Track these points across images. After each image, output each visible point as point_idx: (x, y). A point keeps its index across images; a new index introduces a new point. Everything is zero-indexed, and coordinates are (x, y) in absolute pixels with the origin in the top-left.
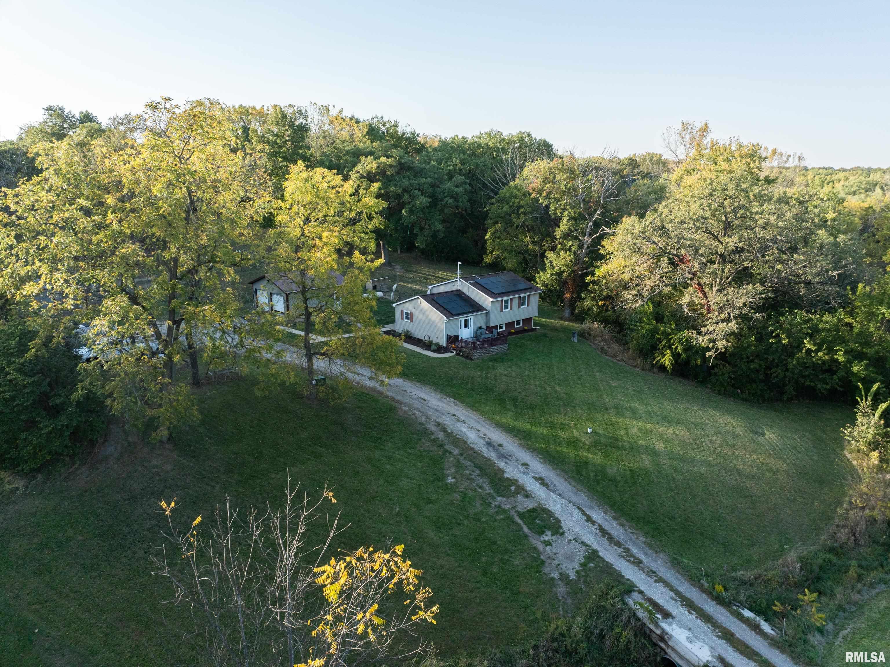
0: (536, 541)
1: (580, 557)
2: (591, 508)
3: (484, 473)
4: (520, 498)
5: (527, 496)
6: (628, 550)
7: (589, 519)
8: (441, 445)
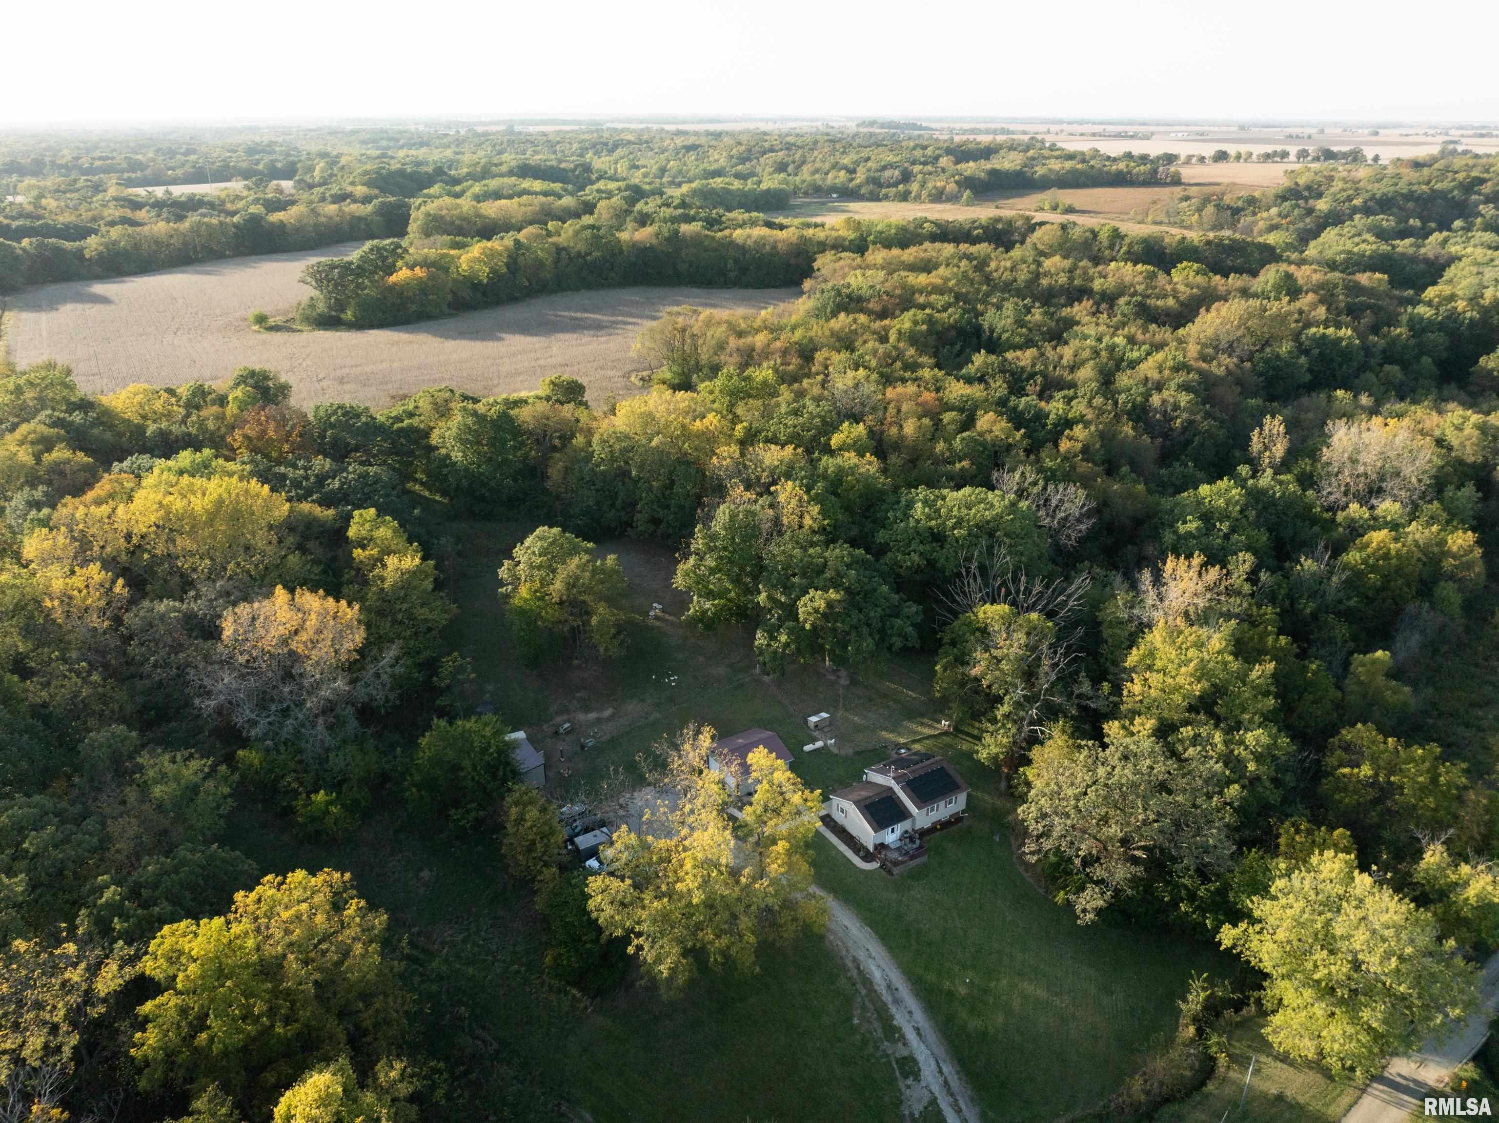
0: (901, 1085)
1: (925, 1102)
2: (945, 1061)
3: (880, 1018)
4: (900, 1045)
5: (905, 1044)
6: (956, 1100)
7: (940, 1071)
8: (854, 984)
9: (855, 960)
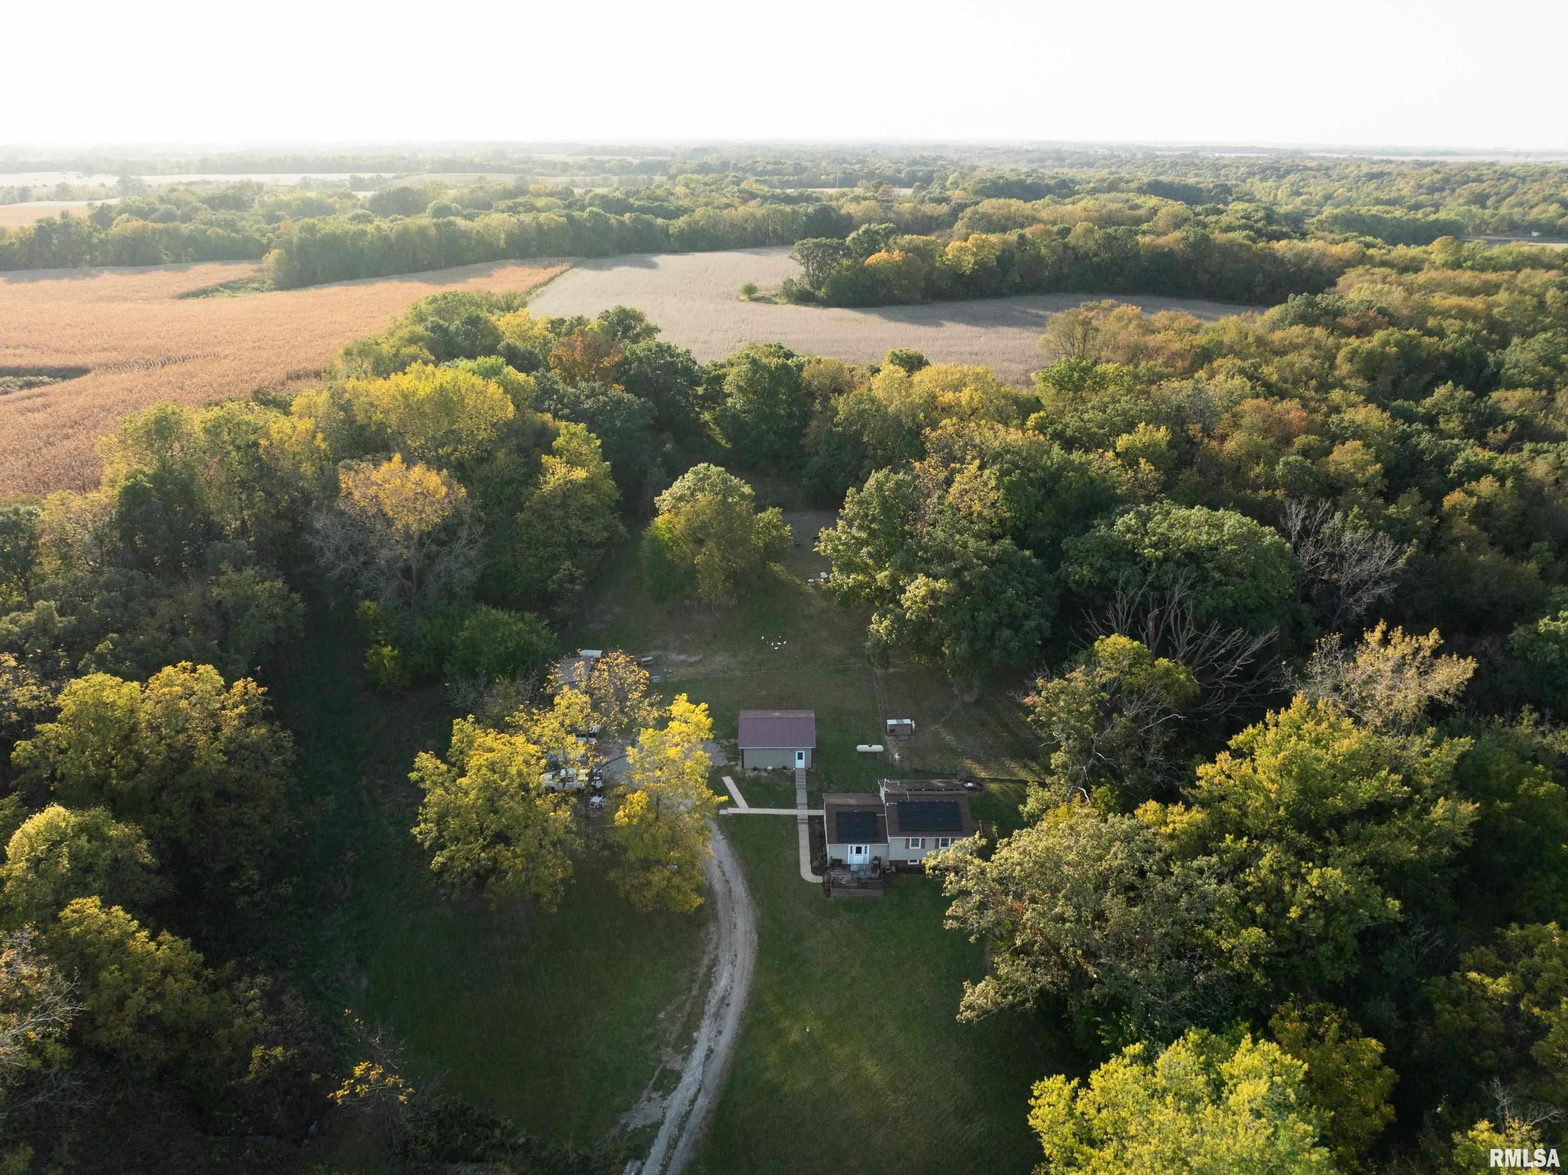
0: (645, 1094)
2: (707, 1093)
3: (686, 1023)
4: (681, 1057)
5: (685, 1059)
7: (692, 1102)
8: (692, 981)
9: (715, 961)
